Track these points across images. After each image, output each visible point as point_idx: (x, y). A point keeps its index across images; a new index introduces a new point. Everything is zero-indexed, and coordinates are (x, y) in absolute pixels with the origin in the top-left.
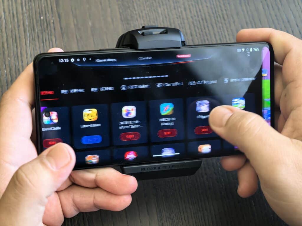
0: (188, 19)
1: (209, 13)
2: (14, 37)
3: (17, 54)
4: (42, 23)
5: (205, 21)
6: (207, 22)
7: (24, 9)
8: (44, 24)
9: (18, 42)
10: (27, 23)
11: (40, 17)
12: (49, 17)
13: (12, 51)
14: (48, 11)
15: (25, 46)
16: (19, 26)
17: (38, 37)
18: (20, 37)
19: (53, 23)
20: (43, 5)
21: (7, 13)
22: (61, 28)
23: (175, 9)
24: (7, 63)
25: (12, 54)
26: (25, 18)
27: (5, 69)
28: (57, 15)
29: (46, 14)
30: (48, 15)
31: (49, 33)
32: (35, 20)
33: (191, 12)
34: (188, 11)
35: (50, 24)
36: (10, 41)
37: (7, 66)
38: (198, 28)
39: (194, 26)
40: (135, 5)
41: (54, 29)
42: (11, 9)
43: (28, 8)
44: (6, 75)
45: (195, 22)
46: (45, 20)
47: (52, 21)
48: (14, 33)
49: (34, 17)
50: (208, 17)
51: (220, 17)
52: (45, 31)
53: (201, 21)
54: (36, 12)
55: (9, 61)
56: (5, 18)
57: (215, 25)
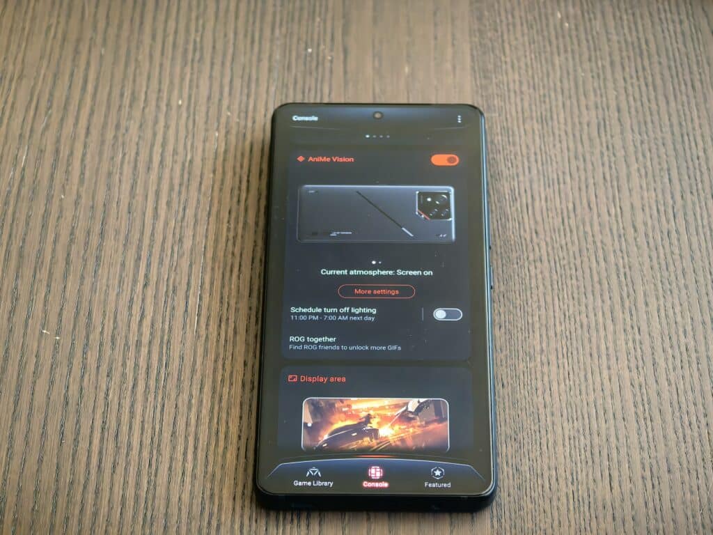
0: (615, 81)
1: (662, 74)
2: (246, 78)
3: (247, 107)
4: (308, 59)
5: (651, 88)
6: (655, 90)
7: (277, 32)
8: (311, 62)
9: (253, 86)
10: (277, 56)
11: (306, 49)
12: (324, 50)
13: (237, 102)
14: (324, 40)
15: (264, 96)
16: (259, 60)
17: (296, 83)
18: (257, 79)
19: (331, 61)
20: (316, 30)
21: (241, 36)
22: (345, 72)
23: (590, 60)
24: (223, 120)
25: (236, 106)
26: (275, 48)
27: (218, 129)
28: (341, 49)
29: (318, 45)
30: (322, 47)
31: (320, 78)
32: (294, 54)
33: (623, 68)
34: (618, 68)
35: (323, 64)
36: (237, 83)
37: (221, 126)
38: (635, 100)
39: (627, 96)
40: (507, 46)
41: (331, 72)
42: (250, 29)
43: (284, 30)
44: (218, 140)
45: (630, 88)
46: (315, 55)
47: (329, 58)
48: (247, 70)
49: (294, 47)
50: (659, 82)
51: (686, 85)
52: (311, 73)
53: (644, 88)
54: (299, 40)
55: (228, 117)
56: (234, 44)
57: (672, 98)
